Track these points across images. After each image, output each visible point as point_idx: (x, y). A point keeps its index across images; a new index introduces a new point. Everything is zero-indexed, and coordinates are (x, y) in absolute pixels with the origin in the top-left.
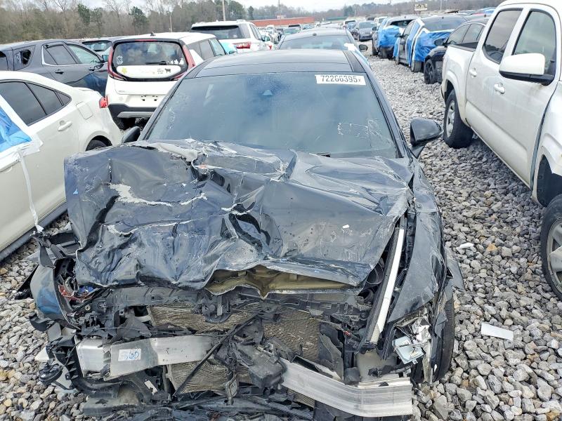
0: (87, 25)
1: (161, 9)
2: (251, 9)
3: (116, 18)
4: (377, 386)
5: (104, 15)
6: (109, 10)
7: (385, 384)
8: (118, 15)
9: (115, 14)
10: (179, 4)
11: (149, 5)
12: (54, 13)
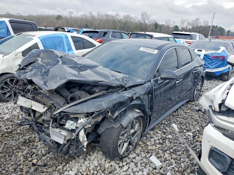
0: (156, 30)
1: (187, 27)
2: (229, 31)
3: (168, 28)
4: (58, 131)
5: (163, 27)
6: (166, 25)
7: (60, 132)
8: (169, 28)
9: (168, 27)
10: (194, 26)
11: (182, 25)
12: (146, 24)
